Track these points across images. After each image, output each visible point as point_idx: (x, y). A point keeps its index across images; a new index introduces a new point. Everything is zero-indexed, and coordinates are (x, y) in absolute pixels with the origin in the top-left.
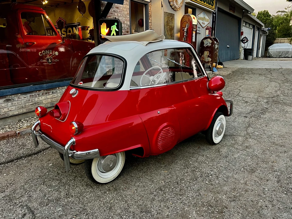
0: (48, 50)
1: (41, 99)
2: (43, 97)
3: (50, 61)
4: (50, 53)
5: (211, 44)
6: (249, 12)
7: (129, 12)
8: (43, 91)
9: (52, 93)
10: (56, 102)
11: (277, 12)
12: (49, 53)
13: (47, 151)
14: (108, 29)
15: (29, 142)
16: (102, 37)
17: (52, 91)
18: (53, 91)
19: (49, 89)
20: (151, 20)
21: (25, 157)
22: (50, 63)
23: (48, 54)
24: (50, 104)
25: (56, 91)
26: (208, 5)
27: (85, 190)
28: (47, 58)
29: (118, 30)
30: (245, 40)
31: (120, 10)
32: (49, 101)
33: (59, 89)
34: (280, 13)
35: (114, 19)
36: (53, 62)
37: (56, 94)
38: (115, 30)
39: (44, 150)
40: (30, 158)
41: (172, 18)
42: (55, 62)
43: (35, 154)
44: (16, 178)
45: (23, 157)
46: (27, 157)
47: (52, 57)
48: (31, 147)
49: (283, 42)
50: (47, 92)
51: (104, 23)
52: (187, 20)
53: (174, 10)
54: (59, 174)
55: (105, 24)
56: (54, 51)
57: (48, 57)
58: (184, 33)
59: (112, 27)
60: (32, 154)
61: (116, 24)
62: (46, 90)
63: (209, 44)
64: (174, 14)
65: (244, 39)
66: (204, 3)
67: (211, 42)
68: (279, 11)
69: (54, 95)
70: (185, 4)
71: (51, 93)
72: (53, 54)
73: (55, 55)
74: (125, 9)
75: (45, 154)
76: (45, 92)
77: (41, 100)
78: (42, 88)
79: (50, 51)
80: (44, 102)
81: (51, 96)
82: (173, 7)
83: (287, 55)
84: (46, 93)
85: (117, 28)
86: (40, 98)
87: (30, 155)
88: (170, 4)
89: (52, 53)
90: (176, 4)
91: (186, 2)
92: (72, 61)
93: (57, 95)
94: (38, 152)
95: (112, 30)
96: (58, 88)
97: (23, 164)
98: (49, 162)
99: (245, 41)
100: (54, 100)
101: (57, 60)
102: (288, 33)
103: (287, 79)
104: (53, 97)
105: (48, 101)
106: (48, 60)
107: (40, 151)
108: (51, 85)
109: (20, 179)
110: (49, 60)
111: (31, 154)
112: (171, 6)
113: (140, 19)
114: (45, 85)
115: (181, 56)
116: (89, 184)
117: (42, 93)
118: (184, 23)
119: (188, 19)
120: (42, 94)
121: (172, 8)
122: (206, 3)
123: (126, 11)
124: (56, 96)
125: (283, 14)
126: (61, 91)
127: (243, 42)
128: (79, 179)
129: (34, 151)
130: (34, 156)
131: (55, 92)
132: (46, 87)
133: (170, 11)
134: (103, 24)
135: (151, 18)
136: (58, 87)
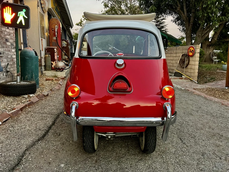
5: (66, 45)
14: (14, 14)
16: (5, 22)
29: (27, 18)
35: (23, 5)
41: (43, 19)
52: (56, 23)
55: (10, 8)
58: (55, 33)
59: (19, 13)
61: (24, 10)
63: (65, 45)
64: (44, 16)
67: (66, 43)
88: (41, 6)
95: (19, 17)
112: (42, 8)
115: (55, 52)
118: (54, 24)
119: (57, 21)
121: (43, 10)
122: (57, 13)
133: (42, 12)
134: (6, 8)
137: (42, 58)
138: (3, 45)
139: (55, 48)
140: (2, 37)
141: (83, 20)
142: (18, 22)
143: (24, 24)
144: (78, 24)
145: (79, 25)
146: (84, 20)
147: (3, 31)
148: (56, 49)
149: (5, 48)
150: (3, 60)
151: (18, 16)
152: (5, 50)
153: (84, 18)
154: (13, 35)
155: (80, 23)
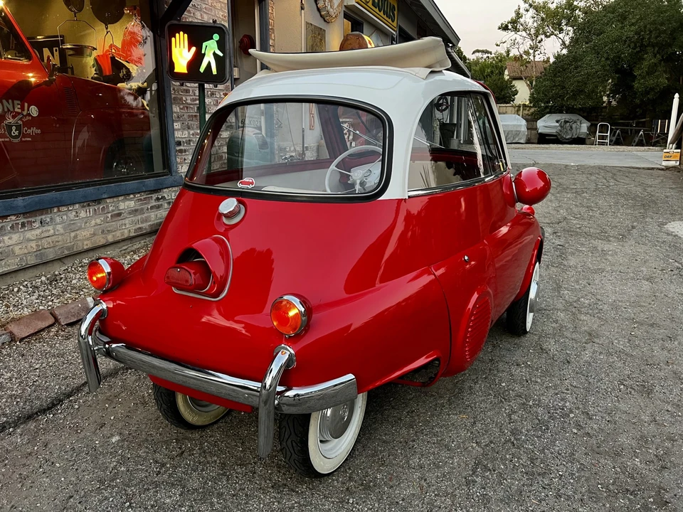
0: (10, 101)
1: (11, 242)
2: (15, 237)
3: (15, 132)
4: (16, 110)
6: (450, 45)
7: (226, 14)
8: (13, 218)
9: (41, 223)
10: (51, 250)
11: (474, 53)
12: (12, 110)
13: (81, 398)
14: (194, 49)
15: (9, 374)
16: (176, 71)
17: (40, 218)
18: (43, 217)
19: (31, 212)
20: (274, 40)
21: (16, 425)
22: (16, 137)
23: (9, 110)
24: (34, 258)
25: (51, 219)
26: (385, 17)
27: (279, 502)
28: (6, 122)
29: (221, 54)
30: (442, 105)
31: (207, 6)
32: (31, 247)
33: (59, 211)
34: (480, 55)
35: (213, 25)
36: (25, 136)
37: (50, 228)
38: (215, 54)
39: (69, 395)
40: (32, 425)
41: (321, 40)
42: (29, 135)
43: (44, 411)
44: (16, 499)
45: (10, 424)
46: (22, 423)
47: (21, 119)
48: (24, 390)
49: (504, 111)
50: (25, 220)
51: (181, 33)
53: (325, 21)
54: (163, 465)
55: (186, 35)
56: (26, 105)
57: (10, 120)
59: (204, 44)
60: (37, 413)
61: (216, 37)
62: (24, 214)
64: (324, 31)
65: (441, 102)
66: (380, 11)
68: (478, 51)
69: (44, 229)
70: (344, 9)
71: (37, 225)
72: (25, 113)
73: (29, 115)
74: (218, 6)
75: (77, 407)
76: (20, 222)
77: (7, 244)
78: (12, 208)
79: (16, 102)
80: (17, 250)
81: (38, 232)
82: (323, 13)
83: (517, 139)
84: (23, 225)
85: (219, 49)
86: (6, 238)
87: (30, 417)
88: (317, 5)
89: (20, 111)
90: (329, 7)
91: (346, 4)
92: (77, 133)
93: (54, 229)
94: (54, 405)
95: (204, 54)
96: (56, 210)
97: (15, 448)
98: (106, 431)
99: (444, 107)
100: (45, 243)
101: (35, 131)
102: (504, 95)
103: (560, 184)
104: (43, 235)
105: (29, 247)
106: (9, 127)
107: (60, 401)
108: (37, 199)
109: (32, 499)
110: (14, 130)
111: (33, 414)
112: (319, 9)
113: (245, 36)
114: (20, 201)
116: (280, 484)
117: (13, 225)
120: (12, 227)
121: (321, 16)
122: (382, 13)
123: (221, 10)
124: (52, 232)
125: (485, 56)
126: (65, 217)
127: (438, 110)
128: (239, 470)
129: (38, 403)
130: (43, 419)
131: (48, 220)
132: (25, 207)
133: (318, 22)
134: (177, 35)
135: (273, 35)
136: (58, 207)
137: (307, 150)
138: (190, 122)
139: (345, 122)
140: (187, 103)
141: (524, 13)
142: (202, 69)
143: (214, 71)
144: (507, 26)
145: (510, 27)
146: (527, 11)
147: (190, 89)
148: (347, 124)
149: (193, 129)
150: (185, 159)
151: (203, 52)
152: (193, 134)
153: (527, 5)
154: (222, 93)
155: (514, 22)
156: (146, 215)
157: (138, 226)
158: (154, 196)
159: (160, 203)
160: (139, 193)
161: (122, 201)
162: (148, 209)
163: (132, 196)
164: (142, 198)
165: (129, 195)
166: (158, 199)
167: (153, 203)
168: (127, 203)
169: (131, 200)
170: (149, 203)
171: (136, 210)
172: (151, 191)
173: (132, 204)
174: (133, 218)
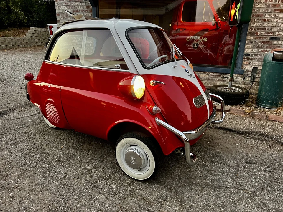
3: (196, 46)
14: (235, 9)
16: (231, 20)
28: (193, 43)
36: (199, 48)
47: (199, 42)
51: (234, 2)
56: (203, 37)
73: (203, 41)
110: (195, 46)
142: (235, 19)
156: (214, 82)
157: (208, 85)
158: (222, 76)
159: (225, 79)
160: (212, 72)
161: (202, 74)
162: (216, 80)
163: (208, 73)
164: (214, 75)
165: (206, 72)
166: (224, 77)
167: (220, 78)
168: (204, 75)
169: (207, 74)
170: (217, 78)
171: (209, 79)
172: (221, 73)
173: (207, 76)
174: (207, 82)
